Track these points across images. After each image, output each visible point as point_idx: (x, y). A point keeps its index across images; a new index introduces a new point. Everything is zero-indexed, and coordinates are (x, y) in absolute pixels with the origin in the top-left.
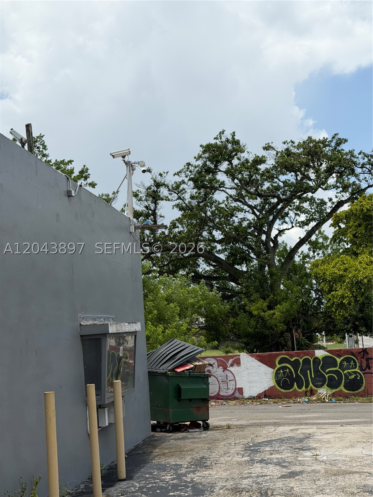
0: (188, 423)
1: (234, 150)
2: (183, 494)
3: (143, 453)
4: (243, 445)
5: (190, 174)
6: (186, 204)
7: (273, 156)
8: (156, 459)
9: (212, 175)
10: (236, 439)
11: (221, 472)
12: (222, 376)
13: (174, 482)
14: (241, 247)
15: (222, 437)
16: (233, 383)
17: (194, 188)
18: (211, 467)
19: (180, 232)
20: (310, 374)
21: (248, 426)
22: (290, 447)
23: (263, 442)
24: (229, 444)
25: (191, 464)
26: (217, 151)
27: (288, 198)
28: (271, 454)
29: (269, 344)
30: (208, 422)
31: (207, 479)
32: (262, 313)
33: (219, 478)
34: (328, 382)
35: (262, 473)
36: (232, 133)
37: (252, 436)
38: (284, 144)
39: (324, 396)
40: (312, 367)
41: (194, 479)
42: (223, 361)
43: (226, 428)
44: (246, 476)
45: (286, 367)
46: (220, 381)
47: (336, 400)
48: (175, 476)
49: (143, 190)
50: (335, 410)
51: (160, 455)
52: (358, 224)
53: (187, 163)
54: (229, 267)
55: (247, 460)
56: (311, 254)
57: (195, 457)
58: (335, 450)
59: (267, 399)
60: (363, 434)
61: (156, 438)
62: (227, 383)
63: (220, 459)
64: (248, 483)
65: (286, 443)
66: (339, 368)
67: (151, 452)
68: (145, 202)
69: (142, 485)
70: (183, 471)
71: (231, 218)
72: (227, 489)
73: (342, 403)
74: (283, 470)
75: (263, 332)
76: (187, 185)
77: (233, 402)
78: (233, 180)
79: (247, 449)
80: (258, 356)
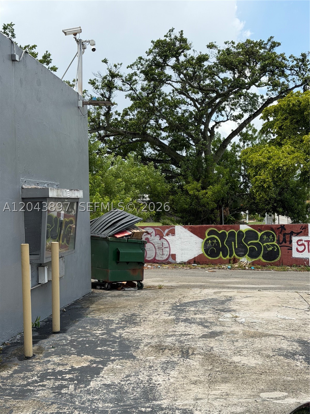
0: (125, 283)
1: (181, 47)
2: (110, 349)
3: (80, 308)
4: (171, 304)
5: (141, 67)
6: (137, 95)
7: (215, 55)
8: (91, 314)
9: (161, 70)
10: (165, 299)
11: (148, 330)
12: (159, 244)
13: (104, 337)
14: (183, 135)
15: (153, 297)
16: (168, 249)
17: (144, 80)
18: (139, 324)
19: (131, 119)
20: (235, 245)
21: (177, 287)
22: (212, 308)
23: (189, 302)
24: (159, 303)
25: (122, 320)
26: (166, 47)
27: (226, 93)
28: (195, 314)
29: (201, 219)
30: (143, 282)
31: (134, 335)
32: (197, 193)
33: (145, 335)
34: (249, 253)
35: (185, 332)
36: (180, 31)
37: (180, 297)
38: (226, 44)
39: (245, 264)
40: (236, 239)
41: (122, 335)
42: (160, 230)
43: (158, 288)
44: (171, 334)
45: (214, 238)
46: (157, 248)
47: (255, 268)
48: (105, 331)
49: (100, 80)
50: (254, 276)
51: (96, 311)
52: (285, 118)
53: (139, 57)
54: (171, 152)
55: (173, 319)
56: (242, 144)
57: (127, 314)
58: (253, 313)
59: (196, 265)
60: (278, 299)
61: (95, 295)
62: (163, 249)
63: (149, 316)
64: (171, 341)
65: (209, 304)
66: (259, 241)
67: (88, 307)
68: (101, 90)
69: (73, 338)
70: (114, 326)
71: (175, 109)
72: (151, 346)
73: (260, 271)
74: (205, 330)
75: (197, 208)
76: (139, 77)
77: (167, 266)
78: (179, 75)
79: (174, 308)
80: (191, 228)
